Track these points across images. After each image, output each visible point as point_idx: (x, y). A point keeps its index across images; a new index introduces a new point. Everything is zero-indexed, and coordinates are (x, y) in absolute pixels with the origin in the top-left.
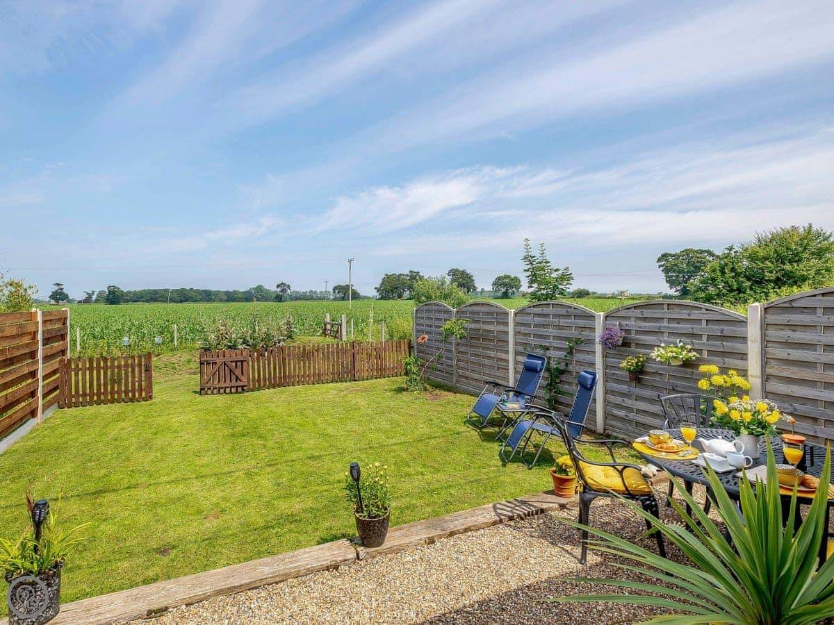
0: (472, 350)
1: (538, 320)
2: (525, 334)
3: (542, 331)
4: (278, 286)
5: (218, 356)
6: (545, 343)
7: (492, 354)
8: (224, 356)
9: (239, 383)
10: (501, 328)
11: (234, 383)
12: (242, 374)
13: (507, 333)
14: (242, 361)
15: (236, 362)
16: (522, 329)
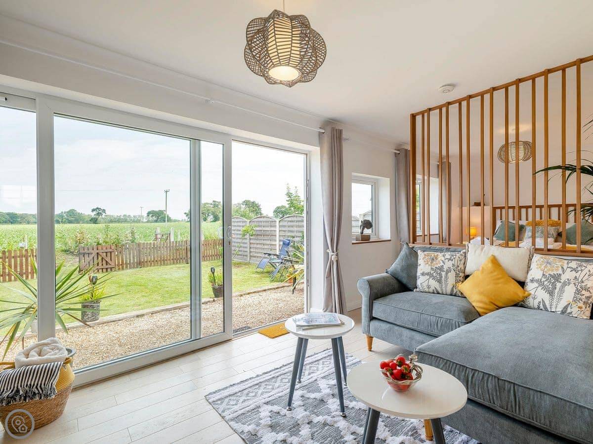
0: (258, 242)
1: (290, 224)
2: (284, 231)
3: (291, 229)
4: (93, 210)
5: (93, 249)
6: (293, 234)
7: (268, 242)
8: (98, 249)
9: (108, 266)
10: (273, 229)
11: (105, 266)
12: (111, 260)
13: (275, 231)
14: (111, 252)
15: (106, 252)
16: (283, 229)
